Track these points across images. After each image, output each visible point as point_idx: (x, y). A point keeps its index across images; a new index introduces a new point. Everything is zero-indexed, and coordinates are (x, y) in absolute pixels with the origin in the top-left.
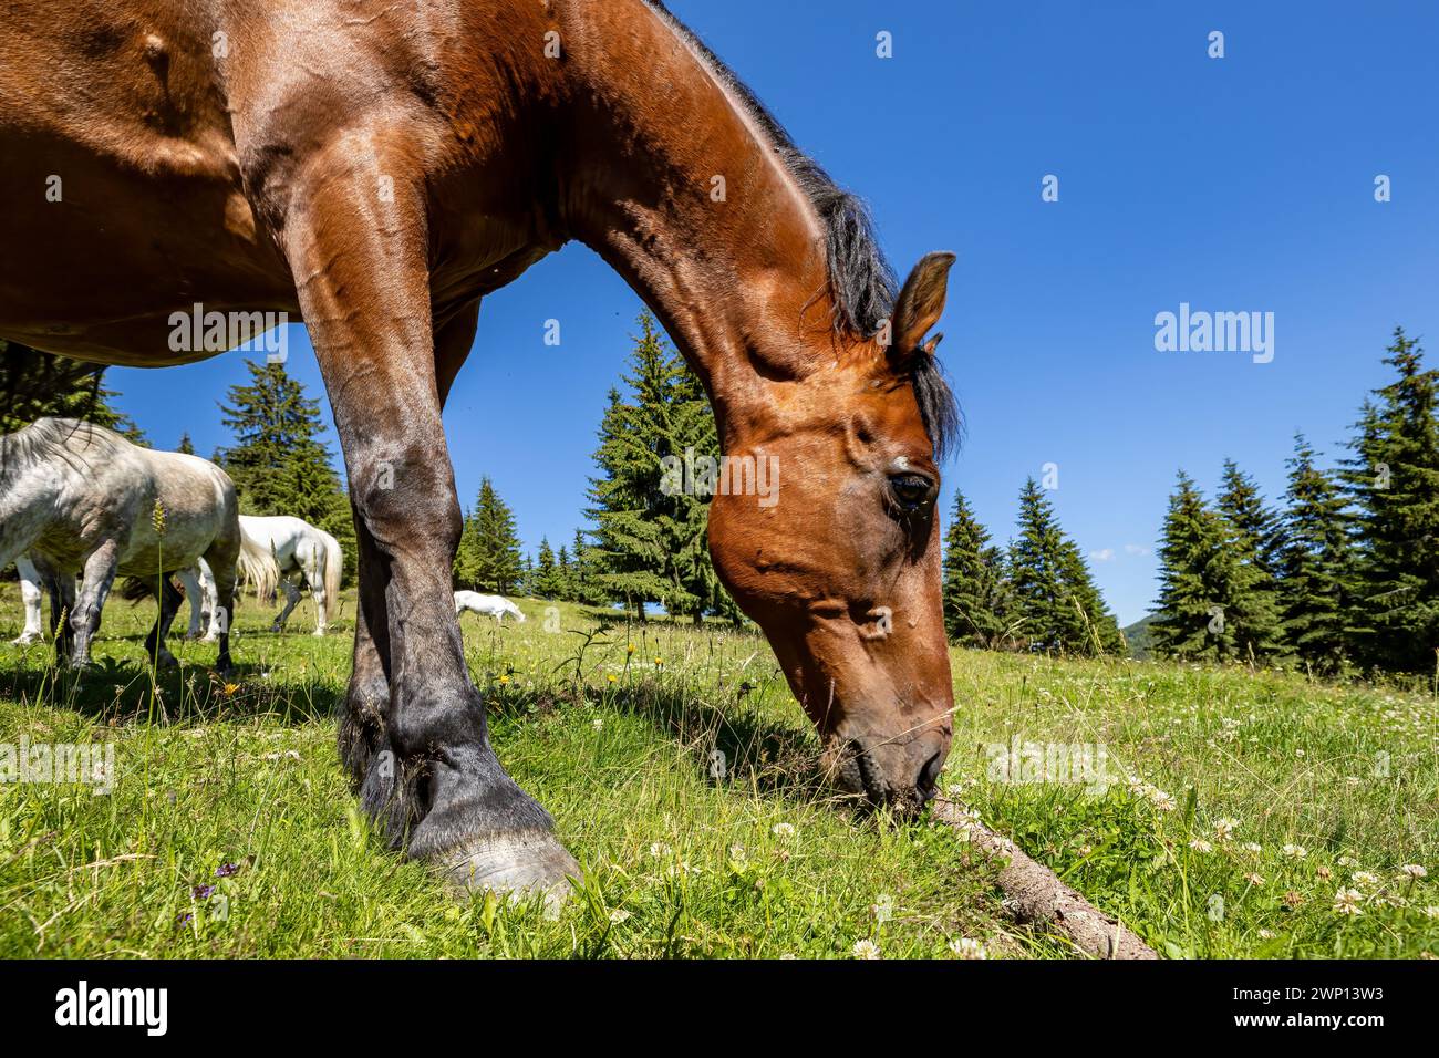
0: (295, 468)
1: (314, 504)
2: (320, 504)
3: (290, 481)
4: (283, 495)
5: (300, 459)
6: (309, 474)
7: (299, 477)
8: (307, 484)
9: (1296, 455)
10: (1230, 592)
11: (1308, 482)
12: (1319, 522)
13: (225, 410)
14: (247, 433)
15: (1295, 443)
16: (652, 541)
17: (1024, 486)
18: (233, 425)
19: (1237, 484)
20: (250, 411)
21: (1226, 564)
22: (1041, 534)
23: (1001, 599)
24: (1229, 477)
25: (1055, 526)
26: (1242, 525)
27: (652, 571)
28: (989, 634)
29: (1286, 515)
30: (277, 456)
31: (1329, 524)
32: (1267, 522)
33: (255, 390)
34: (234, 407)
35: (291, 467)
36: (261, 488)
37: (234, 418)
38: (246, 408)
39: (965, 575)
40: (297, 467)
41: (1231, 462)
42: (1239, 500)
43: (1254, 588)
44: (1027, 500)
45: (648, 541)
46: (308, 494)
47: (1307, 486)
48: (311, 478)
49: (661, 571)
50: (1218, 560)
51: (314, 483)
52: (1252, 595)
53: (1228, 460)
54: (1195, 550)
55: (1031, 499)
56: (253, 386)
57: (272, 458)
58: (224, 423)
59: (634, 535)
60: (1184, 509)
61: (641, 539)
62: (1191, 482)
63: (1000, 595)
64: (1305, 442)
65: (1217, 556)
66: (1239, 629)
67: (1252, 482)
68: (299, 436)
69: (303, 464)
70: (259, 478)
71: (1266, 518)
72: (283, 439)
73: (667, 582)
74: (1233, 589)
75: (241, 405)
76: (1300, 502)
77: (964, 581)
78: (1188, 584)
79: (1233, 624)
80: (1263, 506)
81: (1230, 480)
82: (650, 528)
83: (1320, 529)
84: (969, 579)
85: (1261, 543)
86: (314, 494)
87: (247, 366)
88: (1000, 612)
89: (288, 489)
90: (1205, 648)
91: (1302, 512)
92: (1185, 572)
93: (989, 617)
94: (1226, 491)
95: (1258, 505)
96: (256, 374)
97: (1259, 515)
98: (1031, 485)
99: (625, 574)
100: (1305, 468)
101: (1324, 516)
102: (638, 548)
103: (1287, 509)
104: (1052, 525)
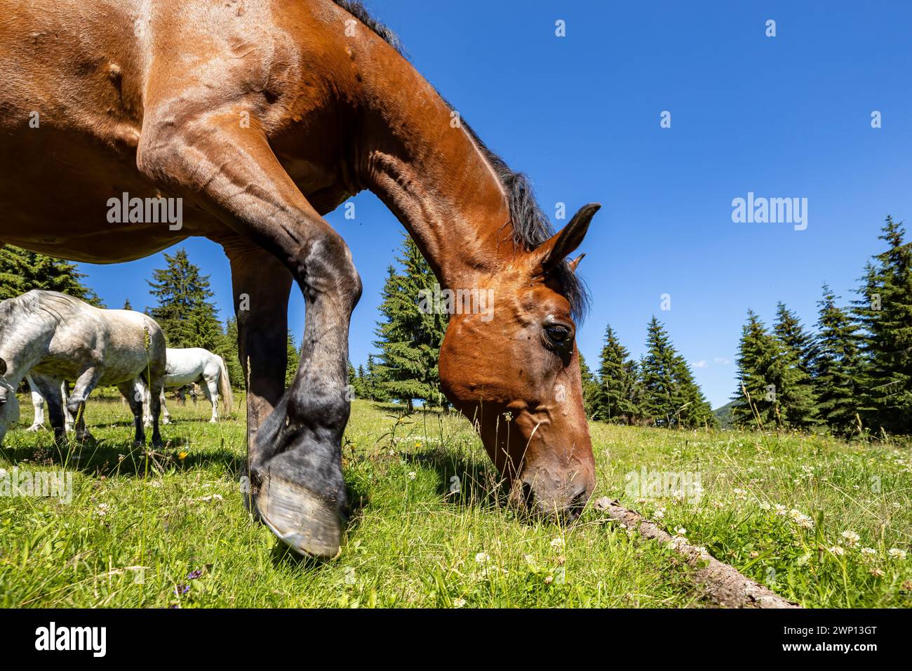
0: (194, 319)
1: (206, 341)
2: (210, 341)
3: (192, 327)
4: (188, 336)
5: (198, 314)
6: (203, 323)
7: (197, 325)
8: (202, 329)
9: (823, 299)
10: (783, 386)
11: (831, 315)
12: (839, 341)
13: (151, 284)
14: (165, 298)
15: (823, 291)
16: (417, 361)
17: (650, 321)
18: (156, 294)
19: (786, 318)
20: (167, 285)
21: (780, 368)
22: (661, 351)
23: (637, 393)
24: (780, 314)
25: (670, 347)
26: (790, 344)
27: (417, 379)
28: (630, 415)
29: (818, 337)
30: (183, 312)
31: (845, 342)
32: (806, 341)
33: (169, 272)
34: (157, 282)
35: (192, 318)
36: (174, 332)
37: (156, 289)
38: (164, 283)
39: (614, 378)
40: (196, 318)
41: (782, 304)
42: (788, 327)
43: (798, 383)
44: (652, 330)
45: (414, 360)
46: (203, 336)
47: (831, 317)
48: (205, 325)
49: (423, 379)
50: (775, 366)
51: (207, 329)
52: (797, 388)
53: (780, 303)
54: (760, 360)
55: (654, 329)
56: (168, 269)
57: (180, 313)
58: (151, 292)
59: (406, 357)
60: (752, 334)
61: (410, 360)
62: (757, 317)
63: (636, 390)
64: (829, 290)
65: (775, 363)
66: (789, 409)
67: (796, 316)
68: (196, 299)
69: (199, 317)
70: (173, 326)
71: (805, 339)
72: (187, 302)
73: (427, 386)
74: (785, 384)
75: (161, 281)
76: (827, 328)
77: (614, 382)
78: (756, 381)
79: (785, 406)
80: (803, 331)
81: (781, 315)
82: (415, 352)
83: (840, 345)
84: (616, 381)
85: (802, 355)
86: (207, 336)
87: (165, 257)
88: (636, 401)
89: (191, 332)
90: (768, 422)
91: (828, 334)
92: (754, 374)
93: (629, 404)
94: (779, 322)
95: (800, 329)
96: (170, 262)
97: (800, 337)
98: (654, 321)
99: (401, 382)
100: (830, 306)
101: (842, 337)
102: (408, 365)
103: (818, 333)
104: (668, 346)
